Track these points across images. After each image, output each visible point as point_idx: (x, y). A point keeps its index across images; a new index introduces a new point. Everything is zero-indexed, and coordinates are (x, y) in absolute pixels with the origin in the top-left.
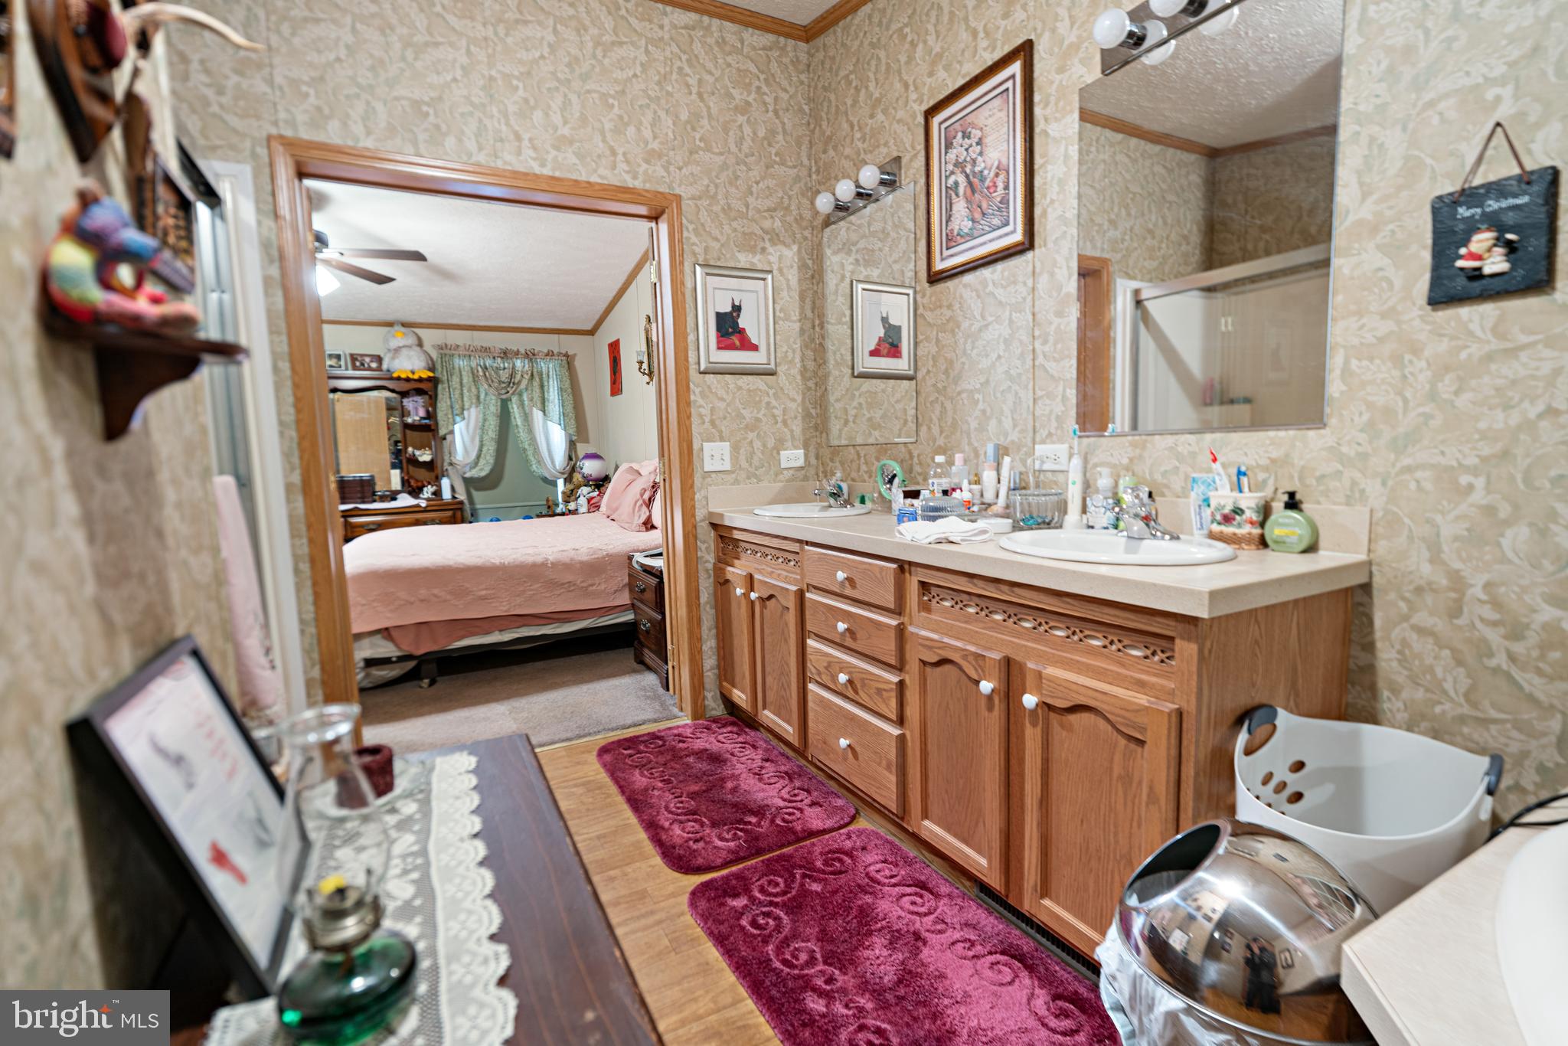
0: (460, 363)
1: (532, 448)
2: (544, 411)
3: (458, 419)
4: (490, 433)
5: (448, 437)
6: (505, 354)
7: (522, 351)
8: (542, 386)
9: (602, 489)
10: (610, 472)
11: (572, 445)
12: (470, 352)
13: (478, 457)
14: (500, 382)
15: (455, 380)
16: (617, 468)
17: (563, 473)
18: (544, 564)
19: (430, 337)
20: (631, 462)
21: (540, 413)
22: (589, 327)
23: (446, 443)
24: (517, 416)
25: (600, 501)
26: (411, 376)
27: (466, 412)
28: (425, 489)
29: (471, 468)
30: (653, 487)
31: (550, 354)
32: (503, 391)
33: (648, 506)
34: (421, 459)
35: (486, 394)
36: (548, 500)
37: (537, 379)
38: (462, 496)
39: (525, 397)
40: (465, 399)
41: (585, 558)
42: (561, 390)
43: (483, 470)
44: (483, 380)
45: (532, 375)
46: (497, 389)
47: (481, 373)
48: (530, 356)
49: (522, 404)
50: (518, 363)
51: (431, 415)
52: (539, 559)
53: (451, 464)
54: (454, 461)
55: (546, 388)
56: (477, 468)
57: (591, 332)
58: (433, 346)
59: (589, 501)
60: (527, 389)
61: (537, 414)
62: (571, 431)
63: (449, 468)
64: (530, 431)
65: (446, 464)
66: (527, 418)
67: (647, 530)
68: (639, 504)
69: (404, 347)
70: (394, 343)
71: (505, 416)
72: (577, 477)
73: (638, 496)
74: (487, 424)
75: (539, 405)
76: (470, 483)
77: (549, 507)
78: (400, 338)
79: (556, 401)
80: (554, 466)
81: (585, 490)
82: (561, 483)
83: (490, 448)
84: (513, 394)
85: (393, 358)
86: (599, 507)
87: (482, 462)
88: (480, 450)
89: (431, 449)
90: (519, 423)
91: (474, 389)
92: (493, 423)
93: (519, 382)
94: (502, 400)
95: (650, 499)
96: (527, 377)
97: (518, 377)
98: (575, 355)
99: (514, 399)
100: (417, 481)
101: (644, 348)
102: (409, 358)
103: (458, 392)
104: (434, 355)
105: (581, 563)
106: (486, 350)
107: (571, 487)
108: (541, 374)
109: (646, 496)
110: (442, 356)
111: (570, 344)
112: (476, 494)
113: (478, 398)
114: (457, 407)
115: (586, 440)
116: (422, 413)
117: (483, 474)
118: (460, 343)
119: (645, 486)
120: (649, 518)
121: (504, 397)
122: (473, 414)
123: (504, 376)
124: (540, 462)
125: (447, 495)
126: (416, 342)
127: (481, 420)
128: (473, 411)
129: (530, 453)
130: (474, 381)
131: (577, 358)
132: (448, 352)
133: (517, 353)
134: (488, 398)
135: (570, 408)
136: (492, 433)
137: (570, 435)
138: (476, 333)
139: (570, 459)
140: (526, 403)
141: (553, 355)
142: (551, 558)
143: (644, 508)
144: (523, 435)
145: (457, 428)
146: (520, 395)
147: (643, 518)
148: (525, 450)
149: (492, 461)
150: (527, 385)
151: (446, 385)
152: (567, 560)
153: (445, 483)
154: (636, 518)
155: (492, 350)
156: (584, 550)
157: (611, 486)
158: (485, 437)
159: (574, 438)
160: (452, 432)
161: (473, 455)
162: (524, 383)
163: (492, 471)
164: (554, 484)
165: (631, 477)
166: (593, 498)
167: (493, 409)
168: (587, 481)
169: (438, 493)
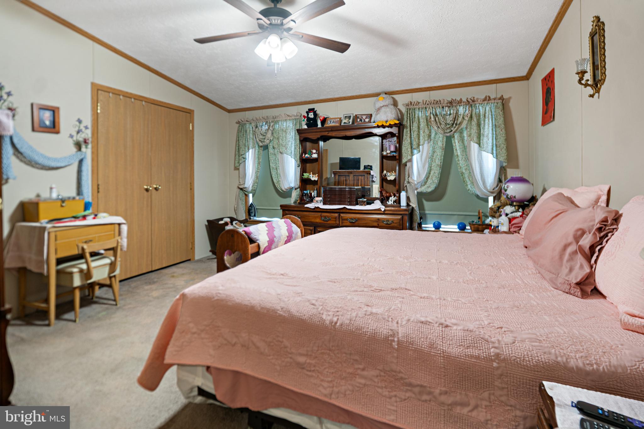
0: (420, 114)
1: (468, 172)
2: (479, 144)
3: (415, 151)
4: (437, 161)
5: (408, 164)
6: (451, 104)
7: (464, 100)
8: (479, 125)
9: (527, 210)
10: (537, 193)
11: (502, 170)
12: (426, 105)
13: (427, 178)
14: (446, 124)
15: (415, 125)
16: (544, 191)
17: (492, 193)
18: (387, 341)
19: (402, 100)
20: (562, 187)
21: (476, 146)
22: (524, 73)
23: (407, 168)
24: (458, 148)
25: (522, 222)
26: (385, 124)
27: (421, 147)
28: (391, 198)
29: (421, 186)
30: (600, 230)
31: (487, 99)
32: (448, 131)
33: (589, 259)
34: (389, 178)
35: (436, 134)
36: (479, 213)
37: (475, 119)
38: (414, 204)
39: (465, 134)
40: (421, 138)
41: (455, 351)
42: (495, 126)
43: (429, 187)
44: (433, 123)
45: (471, 117)
46: (443, 129)
47: (433, 119)
48: (471, 103)
49: (462, 139)
50: (461, 110)
51: (399, 150)
52: (383, 329)
53: (409, 182)
54: (410, 180)
55: (482, 126)
56: (426, 186)
57: (527, 78)
58: (403, 105)
59: (510, 220)
60: (466, 128)
61: (474, 147)
62: (502, 159)
63: (408, 185)
64: (467, 159)
65: (406, 182)
66: (466, 149)
67: (584, 295)
68: (570, 250)
69: (383, 106)
70: (379, 104)
71: (449, 149)
72: (503, 197)
73: (571, 239)
74: (435, 154)
75: (475, 139)
76: (420, 196)
77: (479, 218)
78: (382, 101)
79: (490, 135)
80: (485, 187)
81: (508, 209)
82: (491, 199)
83: (436, 171)
84: (455, 132)
85: (377, 114)
86: (520, 228)
87: (430, 181)
88: (429, 173)
89: (395, 172)
90: (459, 154)
91: (426, 131)
92: (439, 153)
93: (460, 123)
94: (447, 137)
95: (592, 248)
96: (467, 118)
97: (460, 119)
98: (510, 98)
99: (456, 136)
100: (387, 192)
101: (587, 54)
102: (385, 112)
103: (416, 133)
104: (404, 110)
105: (448, 357)
106: (437, 102)
107: (498, 204)
108: (479, 116)
109: (586, 241)
110: (408, 110)
111: (505, 90)
112: (426, 204)
113: (430, 136)
114: (415, 143)
115: (516, 166)
116: (393, 149)
117: (430, 190)
118: (420, 101)
119: (584, 226)
120: (591, 276)
121: (448, 135)
122: (426, 148)
123: (449, 119)
124: (474, 182)
125: (403, 203)
126: (392, 103)
127: (431, 152)
128: (426, 146)
129: (466, 176)
130: (427, 125)
131: (512, 101)
132: (412, 107)
133: (460, 102)
134: (437, 136)
135: (502, 140)
136: (438, 161)
137: (501, 162)
138: (432, 92)
139: (500, 181)
140: (466, 138)
141: (490, 99)
142: (401, 332)
143: (580, 259)
144: (462, 163)
145: (415, 158)
146: (461, 133)
147: (578, 274)
148: (462, 174)
149: (436, 181)
150: (467, 125)
151: (409, 129)
152: (424, 345)
153: (403, 195)
154: (565, 271)
155: (442, 102)
156: (456, 331)
157: (535, 209)
158: (433, 164)
159: (505, 164)
160: (411, 160)
161: (423, 176)
162: (465, 123)
163: (436, 188)
164: (486, 200)
165: (559, 207)
166: (515, 218)
167: (440, 144)
168: (511, 201)
169: (398, 201)
